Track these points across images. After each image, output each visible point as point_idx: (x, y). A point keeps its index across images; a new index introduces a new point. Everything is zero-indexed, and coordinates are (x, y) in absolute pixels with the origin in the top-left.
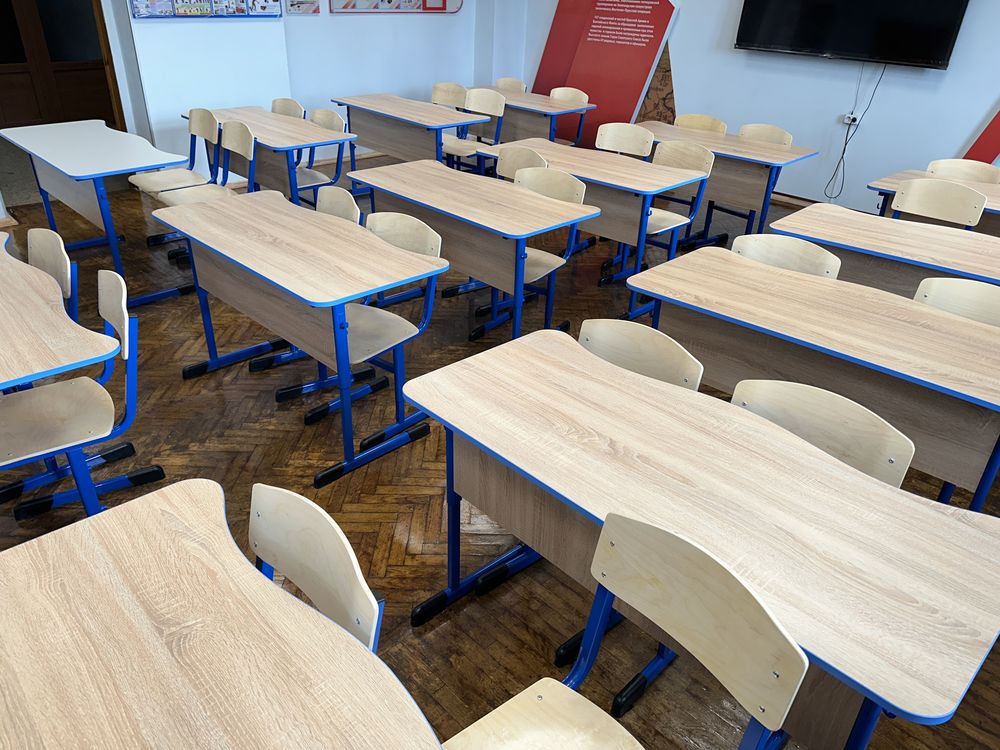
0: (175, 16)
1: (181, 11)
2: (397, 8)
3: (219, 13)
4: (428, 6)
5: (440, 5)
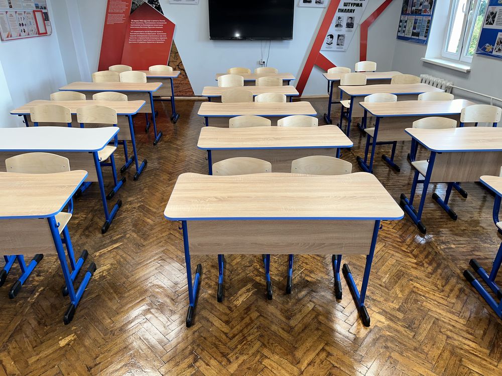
2: (29, 35)
4: (40, 33)
5: (44, 32)
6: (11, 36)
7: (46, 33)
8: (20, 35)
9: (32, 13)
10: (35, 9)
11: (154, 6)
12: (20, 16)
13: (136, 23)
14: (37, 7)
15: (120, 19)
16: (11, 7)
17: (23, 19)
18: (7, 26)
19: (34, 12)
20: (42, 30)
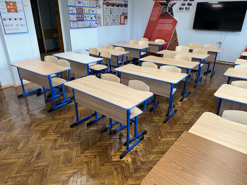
0: (78, 28)
1: (79, 27)
2: (116, 24)
3: (86, 27)
4: (121, 23)
5: (123, 23)
6: (108, 24)
7: (124, 24)
8: (112, 24)
9: (120, 16)
10: (122, 14)
11: (170, 13)
12: (114, 17)
13: (161, 21)
14: (123, 13)
15: (155, 19)
16: (111, 14)
17: (115, 18)
18: (107, 20)
19: (121, 15)
20: (122, 22)
